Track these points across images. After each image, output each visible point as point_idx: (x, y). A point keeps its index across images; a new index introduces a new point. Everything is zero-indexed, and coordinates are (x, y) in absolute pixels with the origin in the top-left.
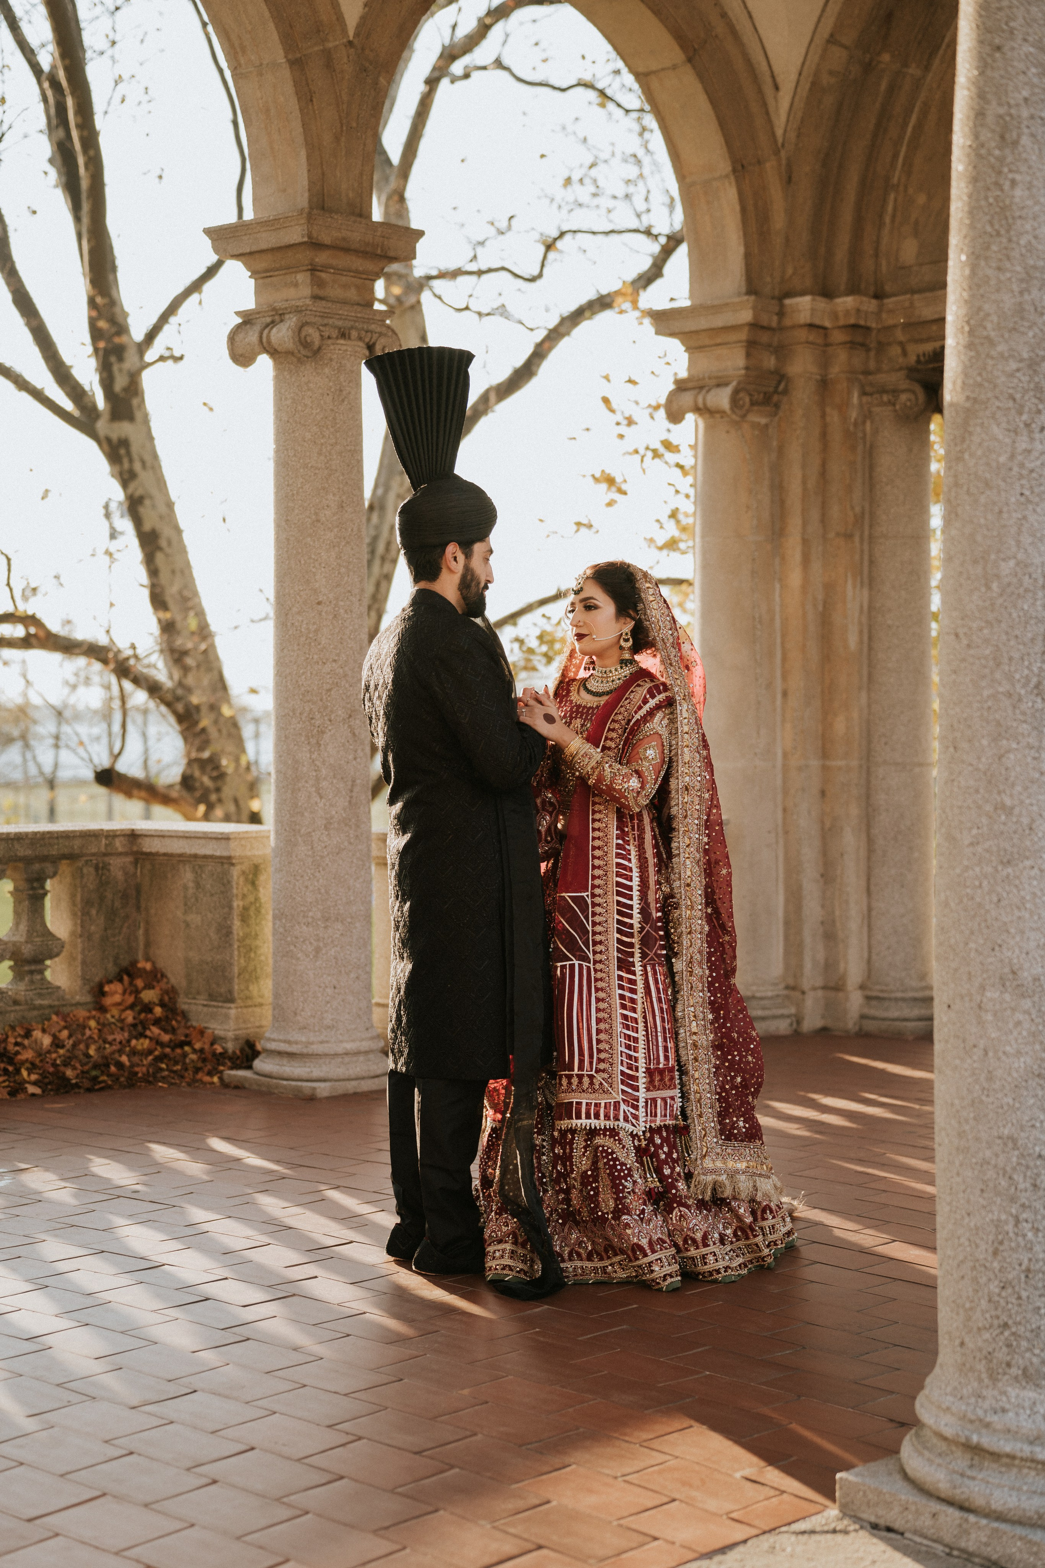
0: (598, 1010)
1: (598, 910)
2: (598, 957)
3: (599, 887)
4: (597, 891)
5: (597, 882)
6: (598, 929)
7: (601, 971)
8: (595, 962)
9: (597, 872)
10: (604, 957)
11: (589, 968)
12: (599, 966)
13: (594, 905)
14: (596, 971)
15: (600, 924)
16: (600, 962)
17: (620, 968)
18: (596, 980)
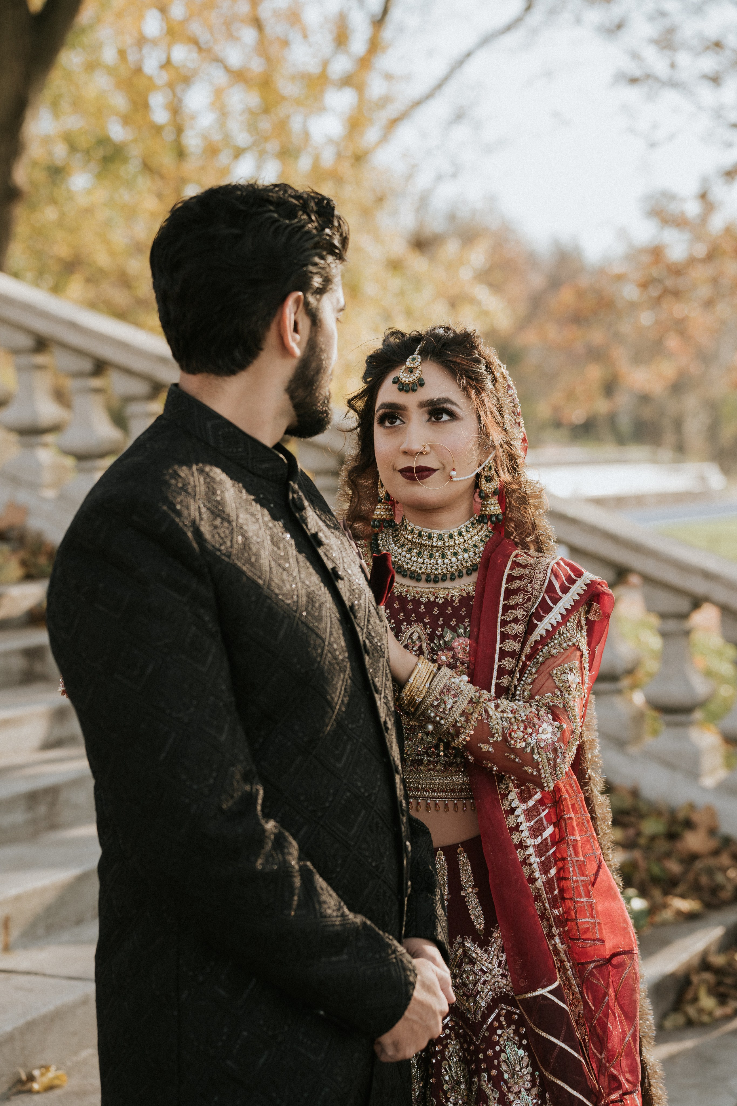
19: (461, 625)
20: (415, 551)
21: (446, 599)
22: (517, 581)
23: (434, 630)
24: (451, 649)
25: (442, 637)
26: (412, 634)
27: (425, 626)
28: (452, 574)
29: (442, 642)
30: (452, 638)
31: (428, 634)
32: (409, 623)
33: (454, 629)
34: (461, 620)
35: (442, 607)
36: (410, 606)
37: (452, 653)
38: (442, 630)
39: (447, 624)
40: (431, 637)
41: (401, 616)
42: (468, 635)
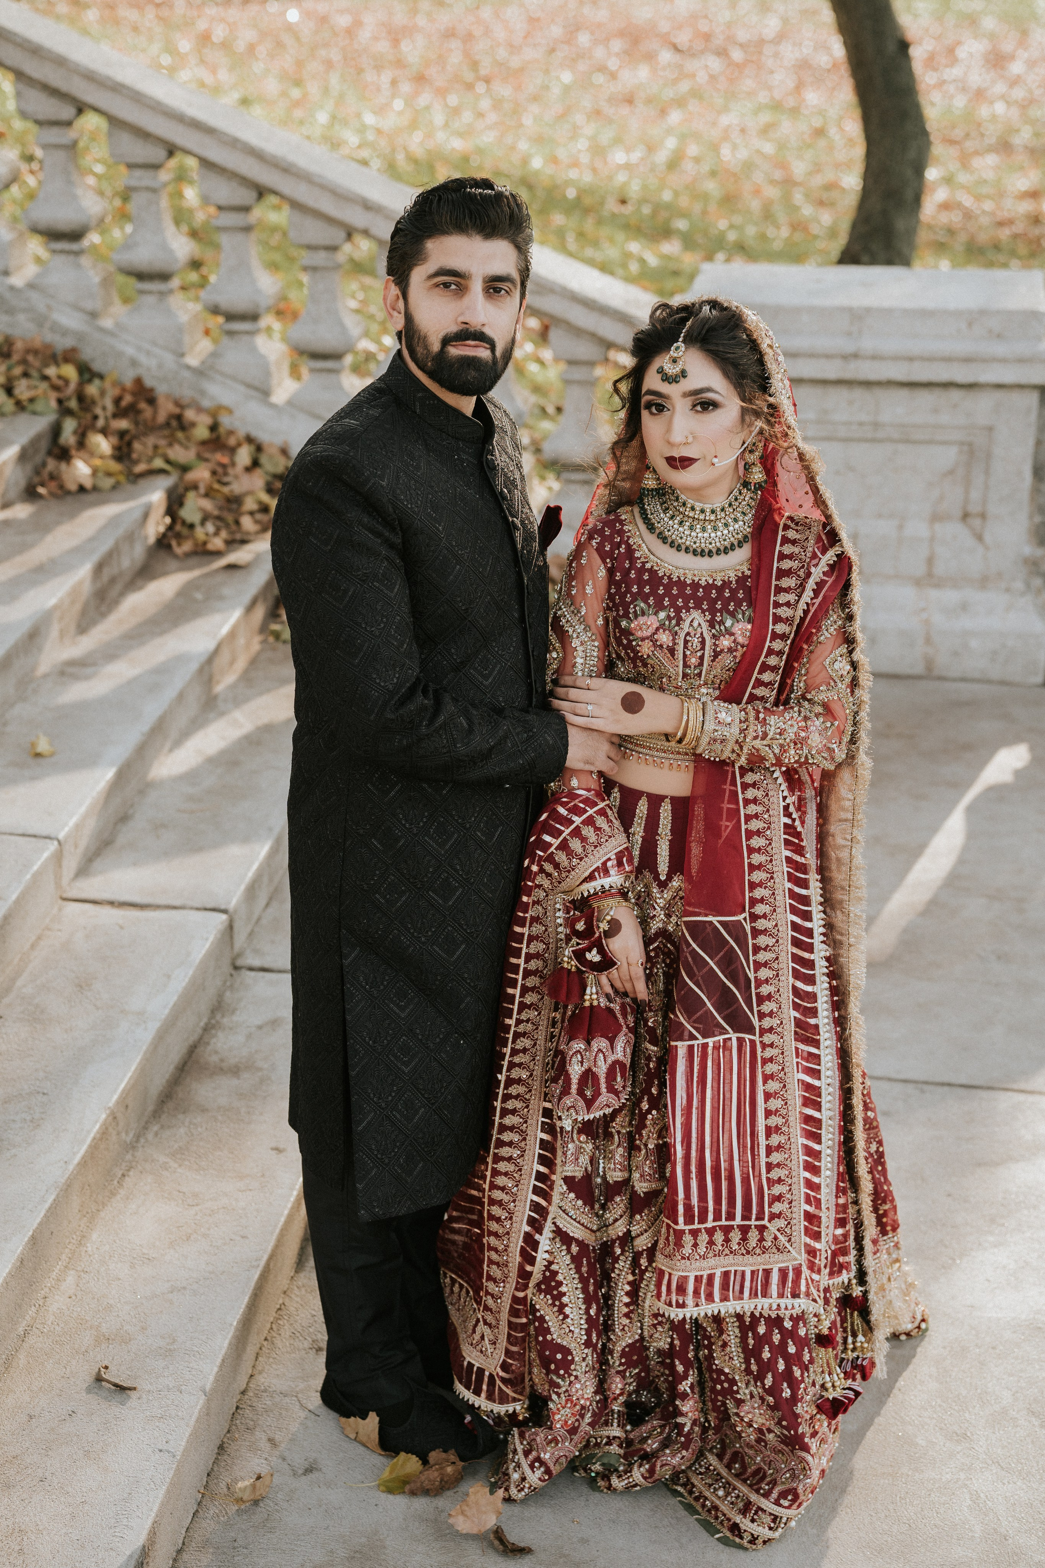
0: (768, 1113)
1: (762, 940)
2: (767, 1023)
3: (762, 900)
4: (760, 909)
5: (758, 893)
6: (764, 973)
7: (771, 1045)
8: (763, 1032)
9: (758, 876)
10: (775, 1022)
11: (752, 1042)
12: (768, 1038)
13: (756, 933)
14: (764, 1046)
15: (765, 964)
16: (771, 1030)
17: (799, 1038)
18: (765, 1061)
19: (739, 611)
20: (688, 524)
21: (723, 581)
22: (787, 560)
23: (713, 616)
24: (732, 634)
25: (722, 623)
26: (692, 621)
27: (703, 612)
28: (726, 548)
29: (722, 628)
30: (733, 624)
31: (708, 621)
32: (688, 611)
33: (733, 615)
34: (739, 605)
35: (720, 590)
36: (688, 591)
37: (733, 638)
38: (721, 616)
39: (725, 608)
40: (712, 624)
41: (680, 602)
42: (746, 619)
